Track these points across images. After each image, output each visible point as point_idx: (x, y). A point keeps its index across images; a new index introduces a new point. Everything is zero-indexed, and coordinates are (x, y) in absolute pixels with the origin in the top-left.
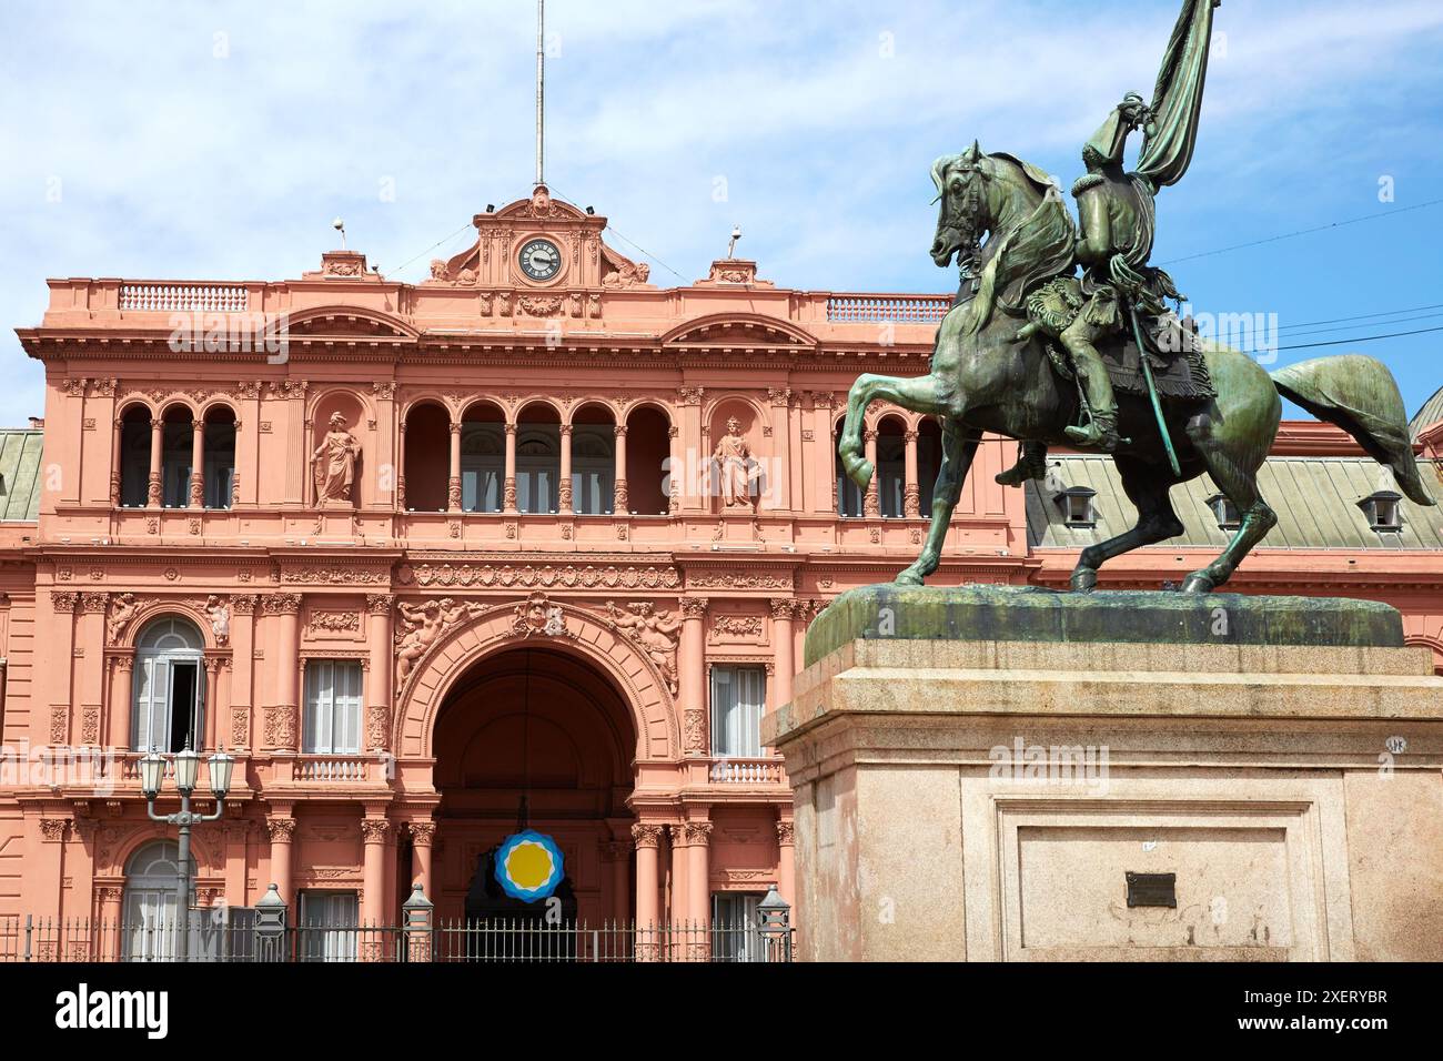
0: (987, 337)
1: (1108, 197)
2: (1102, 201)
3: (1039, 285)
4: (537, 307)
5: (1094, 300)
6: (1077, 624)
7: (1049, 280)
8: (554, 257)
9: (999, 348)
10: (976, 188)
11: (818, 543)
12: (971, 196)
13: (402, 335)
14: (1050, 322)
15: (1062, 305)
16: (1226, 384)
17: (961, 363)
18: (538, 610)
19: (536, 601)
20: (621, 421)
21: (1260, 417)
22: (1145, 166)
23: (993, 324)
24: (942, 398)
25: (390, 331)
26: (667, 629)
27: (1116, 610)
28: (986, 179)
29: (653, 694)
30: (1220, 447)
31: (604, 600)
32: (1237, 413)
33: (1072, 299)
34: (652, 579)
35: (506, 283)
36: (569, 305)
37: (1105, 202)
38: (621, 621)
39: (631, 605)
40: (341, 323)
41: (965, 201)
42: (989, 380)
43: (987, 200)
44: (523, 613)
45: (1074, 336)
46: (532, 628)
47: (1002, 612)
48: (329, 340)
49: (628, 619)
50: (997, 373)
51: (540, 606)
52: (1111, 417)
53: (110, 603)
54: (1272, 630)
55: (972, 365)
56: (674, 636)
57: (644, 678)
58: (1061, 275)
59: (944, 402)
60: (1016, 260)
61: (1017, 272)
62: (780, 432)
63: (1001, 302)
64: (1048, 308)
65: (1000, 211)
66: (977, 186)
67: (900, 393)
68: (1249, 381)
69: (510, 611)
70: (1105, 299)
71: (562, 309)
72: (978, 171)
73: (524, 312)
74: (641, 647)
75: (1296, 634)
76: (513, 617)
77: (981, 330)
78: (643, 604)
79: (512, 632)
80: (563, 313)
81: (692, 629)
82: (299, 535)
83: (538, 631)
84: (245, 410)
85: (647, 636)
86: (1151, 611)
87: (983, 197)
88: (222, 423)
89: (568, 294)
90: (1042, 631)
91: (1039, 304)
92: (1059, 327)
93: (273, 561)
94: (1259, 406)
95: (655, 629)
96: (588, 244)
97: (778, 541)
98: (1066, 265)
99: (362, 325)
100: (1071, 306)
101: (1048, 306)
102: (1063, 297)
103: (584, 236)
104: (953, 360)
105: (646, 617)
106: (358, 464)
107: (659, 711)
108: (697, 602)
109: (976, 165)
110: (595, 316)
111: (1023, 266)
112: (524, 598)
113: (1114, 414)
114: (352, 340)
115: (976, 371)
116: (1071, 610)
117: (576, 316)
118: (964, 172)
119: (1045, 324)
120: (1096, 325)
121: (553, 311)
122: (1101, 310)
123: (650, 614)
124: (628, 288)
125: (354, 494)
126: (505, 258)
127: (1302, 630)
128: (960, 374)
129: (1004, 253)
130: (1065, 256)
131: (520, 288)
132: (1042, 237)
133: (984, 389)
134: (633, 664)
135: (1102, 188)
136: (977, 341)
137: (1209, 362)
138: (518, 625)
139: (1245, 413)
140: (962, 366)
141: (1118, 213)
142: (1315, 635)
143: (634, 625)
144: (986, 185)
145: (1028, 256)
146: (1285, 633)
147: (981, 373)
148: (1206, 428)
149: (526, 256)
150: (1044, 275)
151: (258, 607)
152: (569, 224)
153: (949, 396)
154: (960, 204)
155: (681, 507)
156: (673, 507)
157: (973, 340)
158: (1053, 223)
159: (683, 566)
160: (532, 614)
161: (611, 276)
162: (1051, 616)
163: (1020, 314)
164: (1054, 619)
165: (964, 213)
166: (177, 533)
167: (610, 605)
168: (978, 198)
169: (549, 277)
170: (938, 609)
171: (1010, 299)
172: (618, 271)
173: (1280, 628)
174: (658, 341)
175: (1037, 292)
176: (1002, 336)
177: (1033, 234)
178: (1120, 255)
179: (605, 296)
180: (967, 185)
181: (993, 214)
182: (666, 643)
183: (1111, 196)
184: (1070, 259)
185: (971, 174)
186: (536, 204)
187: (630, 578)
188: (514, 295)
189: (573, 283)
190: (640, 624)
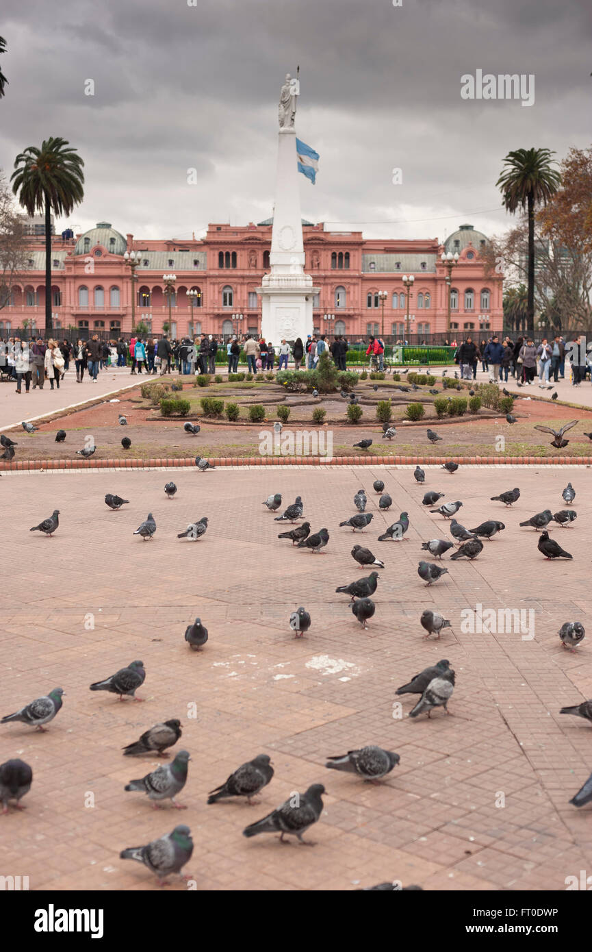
11: (329, 274)
40: (253, 239)
48: (251, 241)
53: (219, 283)
62: (322, 256)
82: (247, 273)
84: (239, 253)
88: (234, 255)
93: (243, 277)
97: (323, 274)
99: (256, 239)
106: (256, 261)
114: (255, 242)
125: (255, 266)
151: (242, 284)
166: (228, 273)
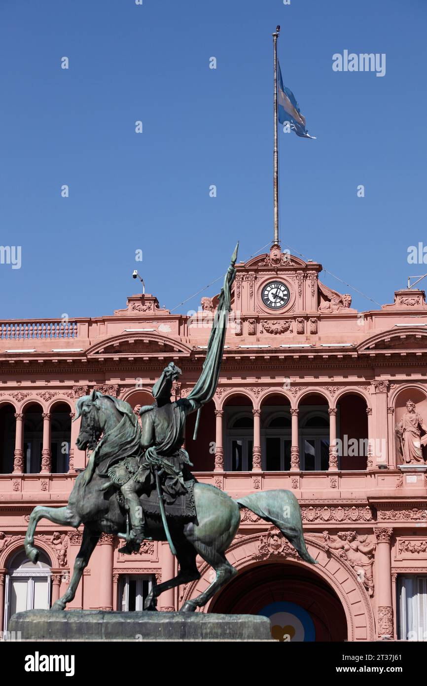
0: (90, 489)
1: (153, 417)
2: (149, 420)
3: (116, 462)
4: (273, 328)
5: (140, 469)
6: (109, 630)
7: (122, 459)
8: (286, 293)
9: (95, 494)
10: (93, 414)
12: (91, 418)
13: (180, 351)
14: (116, 482)
15: (126, 471)
16: (204, 508)
17: (78, 501)
18: (276, 537)
19: (273, 532)
20: (332, 405)
21: (221, 524)
22: (193, 394)
23: (93, 483)
24: (68, 518)
25: (171, 350)
26: (366, 549)
27: (129, 623)
28: (98, 409)
29: (356, 596)
30: (199, 539)
31: (320, 531)
32: (208, 523)
33: (131, 469)
34: (354, 514)
35: (252, 313)
36: (295, 326)
37: (151, 420)
38: (333, 545)
39: (340, 533)
41: (89, 419)
42: (88, 510)
43: (98, 420)
44: (265, 541)
45: (126, 488)
46: (271, 551)
47: (74, 625)
48: (131, 356)
49: (339, 543)
50: (92, 506)
51: (276, 535)
52: (140, 528)
54: (204, 631)
55: (82, 503)
56: (371, 554)
57: (350, 585)
58: (128, 456)
59: (69, 520)
60: (106, 449)
61: (107, 455)
63: (97, 472)
64: (117, 474)
65: (105, 425)
66: (94, 413)
67: (51, 516)
68: (216, 507)
69: (256, 539)
70: (145, 469)
71: (290, 329)
72: (94, 405)
73: (265, 331)
74: (348, 563)
75: (217, 634)
76: (258, 543)
77: (87, 485)
78: (348, 533)
79: (258, 554)
80: (292, 331)
81: (382, 549)
83: (276, 553)
85: (352, 555)
86: (146, 623)
87: (97, 418)
88: (62, 414)
89: (294, 318)
90: (92, 634)
91: (113, 473)
92: (121, 483)
94: (220, 519)
95: (357, 550)
96: (308, 282)
98: (133, 451)
100: (130, 472)
101: (119, 472)
102: (127, 468)
103: (305, 277)
104: (74, 500)
105: (350, 542)
107: (361, 608)
108: (385, 531)
109: (94, 403)
110: (313, 333)
111: (111, 452)
112: (266, 530)
113: (142, 527)
114: (146, 356)
115: (83, 506)
116: (107, 623)
117: (301, 333)
118: (88, 406)
119: (114, 483)
120: (139, 482)
121: (285, 330)
122: (141, 475)
123: (354, 539)
124: (336, 313)
126: (251, 295)
127: (219, 631)
128: (77, 507)
129: (100, 447)
130: (134, 446)
131: (262, 315)
132: (121, 438)
133: (87, 514)
134: (342, 575)
135: (151, 413)
136: (85, 490)
137: (196, 499)
138: (262, 548)
139: (212, 523)
140: (78, 503)
141: (158, 425)
142: (225, 634)
143: (343, 548)
144: (97, 412)
145: (113, 447)
146: (211, 633)
147: (86, 505)
148: (192, 530)
149: (266, 293)
150: (120, 457)
152: (295, 270)
153: (71, 517)
154: (87, 421)
155: (374, 464)
156: (369, 464)
157: (84, 490)
158: (126, 431)
159: (375, 506)
160: (272, 541)
161: (324, 304)
162: (97, 626)
163: (105, 477)
164: (99, 628)
165: (88, 425)
166: (32, 490)
167: (325, 533)
168: (94, 419)
169: (282, 307)
170: (44, 624)
171: (102, 469)
172: (330, 301)
173: (208, 631)
174: (354, 349)
175: (114, 466)
176: (96, 488)
177: (116, 436)
178: (154, 447)
179: (319, 318)
180: (89, 412)
181: (102, 425)
182: (365, 559)
183: (155, 416)
184: (137, 447)
185: (91, 407)
186: (272, 256)
187: (339, 514)
188: (258, 320)
189: (298, 311)
190: (346, 547)
